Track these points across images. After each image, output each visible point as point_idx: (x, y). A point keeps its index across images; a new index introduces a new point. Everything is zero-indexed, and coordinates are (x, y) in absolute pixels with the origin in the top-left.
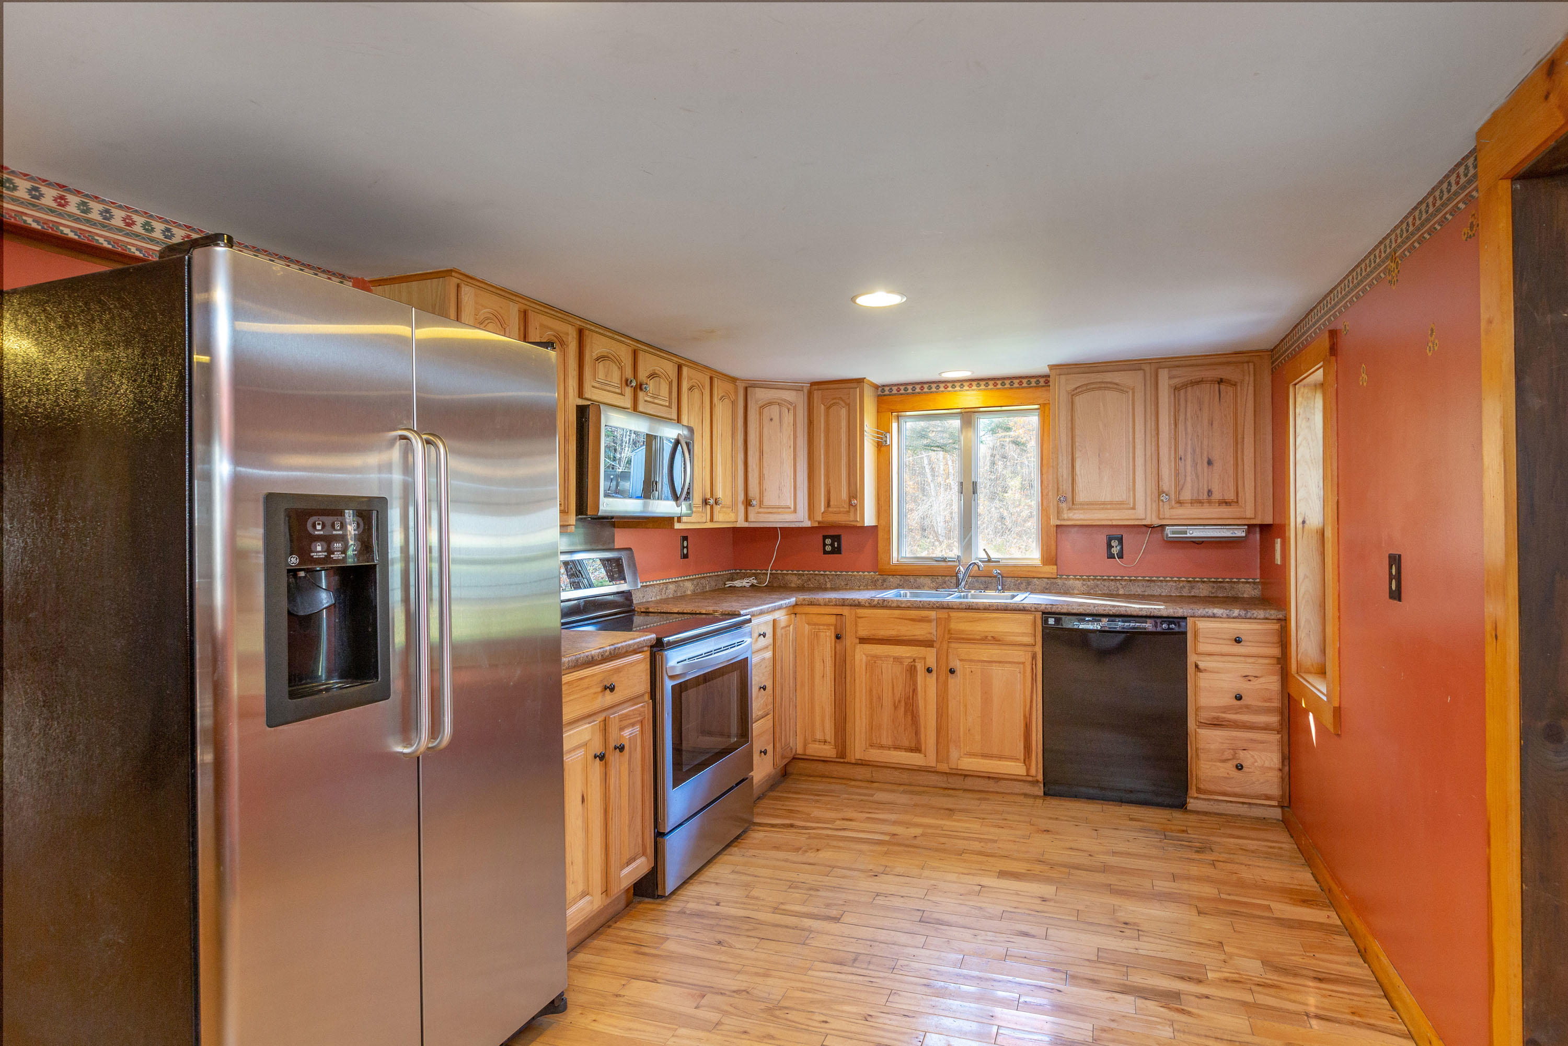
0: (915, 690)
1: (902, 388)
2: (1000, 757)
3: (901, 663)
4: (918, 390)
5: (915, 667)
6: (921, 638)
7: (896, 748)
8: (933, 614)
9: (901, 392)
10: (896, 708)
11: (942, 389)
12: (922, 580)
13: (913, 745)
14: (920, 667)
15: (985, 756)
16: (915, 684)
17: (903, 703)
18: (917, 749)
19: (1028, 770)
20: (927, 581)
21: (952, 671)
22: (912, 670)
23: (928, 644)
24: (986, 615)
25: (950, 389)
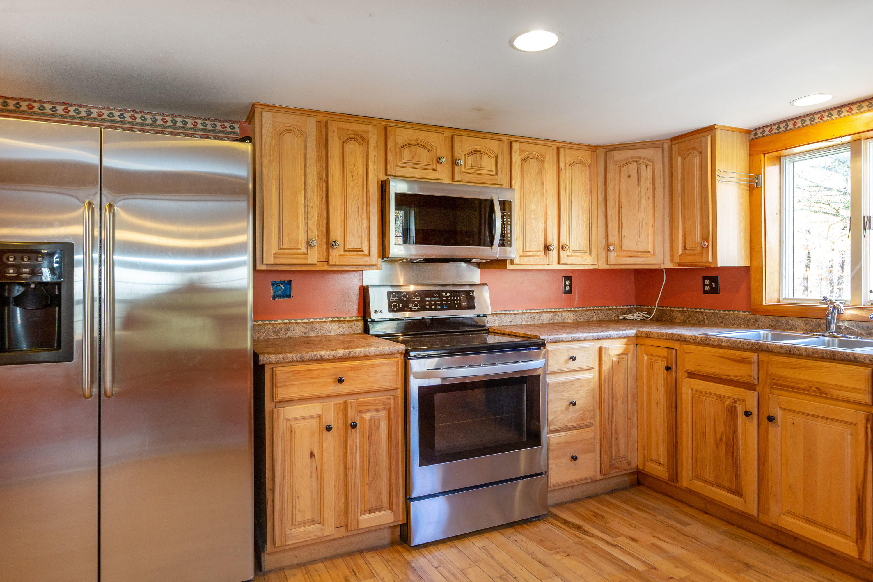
0: (735, 432)
1: (774, 127)
2: (828, 528)
3: (723, 402)
4: (791, 126)
5: (735, 408)
6: (742, 380)
7: (720, 486)
8: (754, 356)
9: (774, 132)
10: (717, 446)
11: (817, 120)
12: (794, 322)
13: (733, 487)
14: (740, 409)
15: (809, 521)
16: (735, 425)
17: (724, 441)
18: (738, 492)
19: (861, 552)
20: (800, 323)
21: (771, 419)
22: (732, 411)
23: (750, 386)
24: (811, 362)
25: (826, 118)
